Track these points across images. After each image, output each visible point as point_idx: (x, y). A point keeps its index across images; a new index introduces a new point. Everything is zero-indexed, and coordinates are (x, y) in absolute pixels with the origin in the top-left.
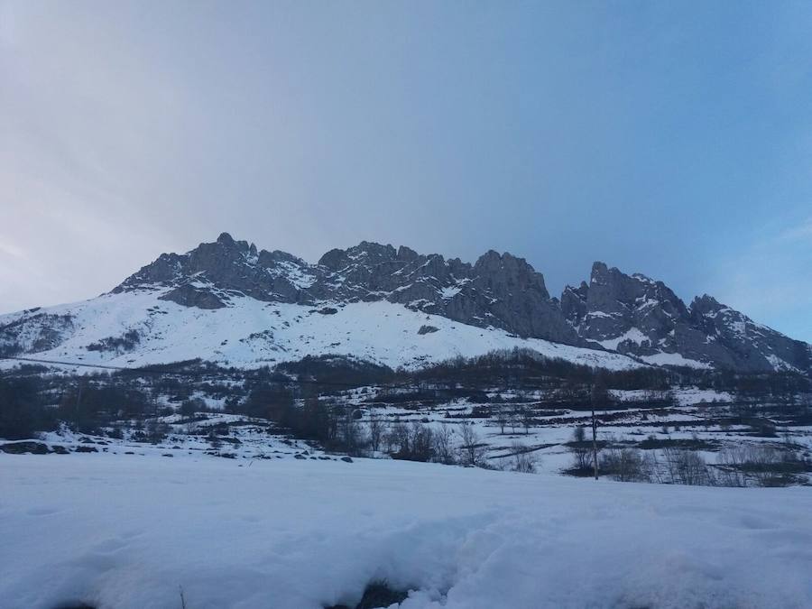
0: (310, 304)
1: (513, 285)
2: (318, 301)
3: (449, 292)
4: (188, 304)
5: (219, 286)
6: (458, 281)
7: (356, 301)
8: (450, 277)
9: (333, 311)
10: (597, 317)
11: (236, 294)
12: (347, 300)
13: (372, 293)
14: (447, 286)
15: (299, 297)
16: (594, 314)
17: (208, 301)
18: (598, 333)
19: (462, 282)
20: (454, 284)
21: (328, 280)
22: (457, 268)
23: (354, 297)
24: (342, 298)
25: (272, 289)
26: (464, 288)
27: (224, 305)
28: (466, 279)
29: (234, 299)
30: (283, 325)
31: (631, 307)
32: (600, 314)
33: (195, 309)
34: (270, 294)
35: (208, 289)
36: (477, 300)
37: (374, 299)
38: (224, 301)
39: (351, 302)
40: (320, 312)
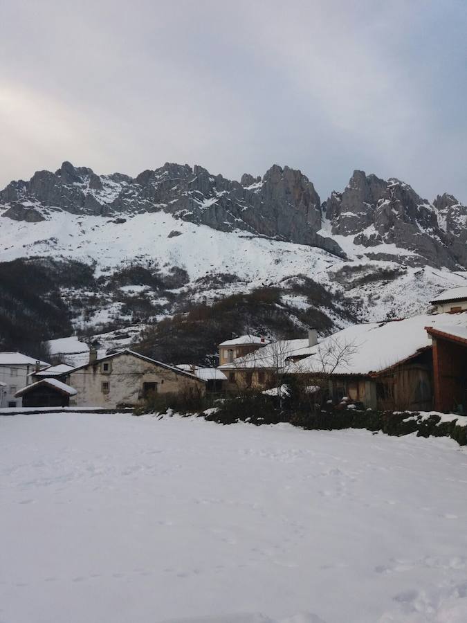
0: (110, 216)
1: (290, 193)
2: (117, 213)
3: (208, 203)
4: (18, 219)
5: (43, 204)
6: (218, 194)
7: (143, 212)
8: (212, 190)
9: (123, 221)
10: (346, 217)
11: (56, 209)
12: (136, 212)
13: (155, 205)
14: (208, 199)
15: (103, 211)
16: (345, 214)
17: (33, 217)
18: (344, 230)
19: (220, 194)
20: (214, 196)
21: (126, 196)
22: (220, 182)
23: (141, 209)
24: (133, 210)
25: (83, 205)
26: (220, 200)
27: (44, 219)
28: (225, 192)
29: (54, 215)
30: (80, 233)
31: (374, 207)
32: (349, 214)
33: (23, 223)
34: (81, 209)
35: (33, 207)
36: (231, 208)
37: (156, 210)
38: (45, 216)
39: (139, 213)
40: (114, 222)
